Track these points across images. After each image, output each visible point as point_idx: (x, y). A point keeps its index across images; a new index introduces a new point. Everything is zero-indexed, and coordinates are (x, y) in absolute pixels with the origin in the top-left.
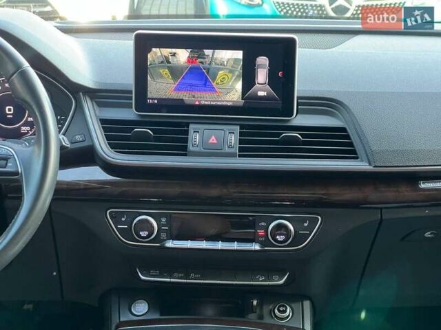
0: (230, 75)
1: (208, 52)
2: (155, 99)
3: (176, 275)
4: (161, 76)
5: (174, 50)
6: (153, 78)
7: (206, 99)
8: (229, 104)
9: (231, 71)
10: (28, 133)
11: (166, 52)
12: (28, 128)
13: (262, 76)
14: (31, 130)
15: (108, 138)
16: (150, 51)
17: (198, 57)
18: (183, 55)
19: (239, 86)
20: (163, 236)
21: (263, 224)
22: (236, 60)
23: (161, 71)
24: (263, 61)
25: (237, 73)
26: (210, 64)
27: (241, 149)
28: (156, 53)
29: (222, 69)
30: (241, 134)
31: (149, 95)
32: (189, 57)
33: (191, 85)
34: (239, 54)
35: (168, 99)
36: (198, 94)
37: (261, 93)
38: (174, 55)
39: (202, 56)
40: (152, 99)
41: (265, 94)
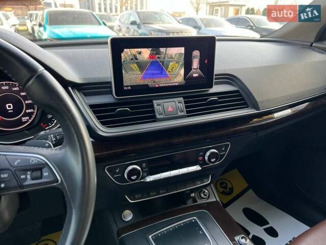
0: (177, 65)
1: (162, 50)
2: (129, 86)
3: (151, 194)
4: (132, 70)
5: (139, 50)
6: (126, 71)
7: (162, 82)
8: (177, 84)
9: (177, 62)
10: (28, 121)
11: (134, 51)
12: (28, 118)
13: (196, 64)
14: (30, 119)
15: (99, 118)
16: (123, 51)
17: (156, 54)
18: (146, 53)
19: (182, 72)
20: (145, 174)
21: (201, 153)
22: (180, 54)
23: (132, 66)
24: (196, 53)
25: (181, 63)
26: (164, 58)
27: (187, 112)
28: (127, 53)
29: (172, 61)
30: (185, 102)
31: (125, 84)
32: (150, 54)
33: (153, 74)
34: (182, 50)
35: (138, 86)
36: (157, 80)
37: (195, 75)
38: (140, 53)
39: (159, 53)
40: (127, 86)
41: (197, 75)
